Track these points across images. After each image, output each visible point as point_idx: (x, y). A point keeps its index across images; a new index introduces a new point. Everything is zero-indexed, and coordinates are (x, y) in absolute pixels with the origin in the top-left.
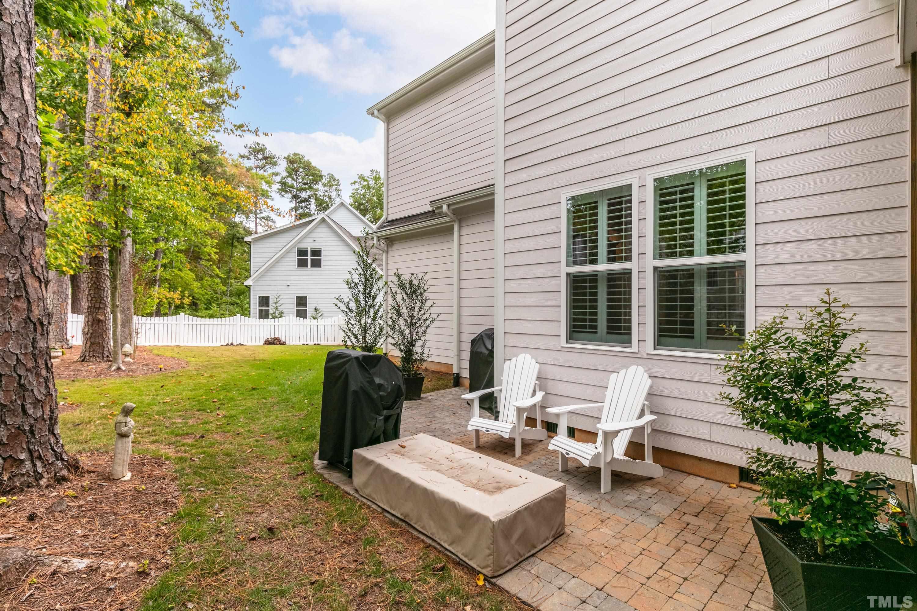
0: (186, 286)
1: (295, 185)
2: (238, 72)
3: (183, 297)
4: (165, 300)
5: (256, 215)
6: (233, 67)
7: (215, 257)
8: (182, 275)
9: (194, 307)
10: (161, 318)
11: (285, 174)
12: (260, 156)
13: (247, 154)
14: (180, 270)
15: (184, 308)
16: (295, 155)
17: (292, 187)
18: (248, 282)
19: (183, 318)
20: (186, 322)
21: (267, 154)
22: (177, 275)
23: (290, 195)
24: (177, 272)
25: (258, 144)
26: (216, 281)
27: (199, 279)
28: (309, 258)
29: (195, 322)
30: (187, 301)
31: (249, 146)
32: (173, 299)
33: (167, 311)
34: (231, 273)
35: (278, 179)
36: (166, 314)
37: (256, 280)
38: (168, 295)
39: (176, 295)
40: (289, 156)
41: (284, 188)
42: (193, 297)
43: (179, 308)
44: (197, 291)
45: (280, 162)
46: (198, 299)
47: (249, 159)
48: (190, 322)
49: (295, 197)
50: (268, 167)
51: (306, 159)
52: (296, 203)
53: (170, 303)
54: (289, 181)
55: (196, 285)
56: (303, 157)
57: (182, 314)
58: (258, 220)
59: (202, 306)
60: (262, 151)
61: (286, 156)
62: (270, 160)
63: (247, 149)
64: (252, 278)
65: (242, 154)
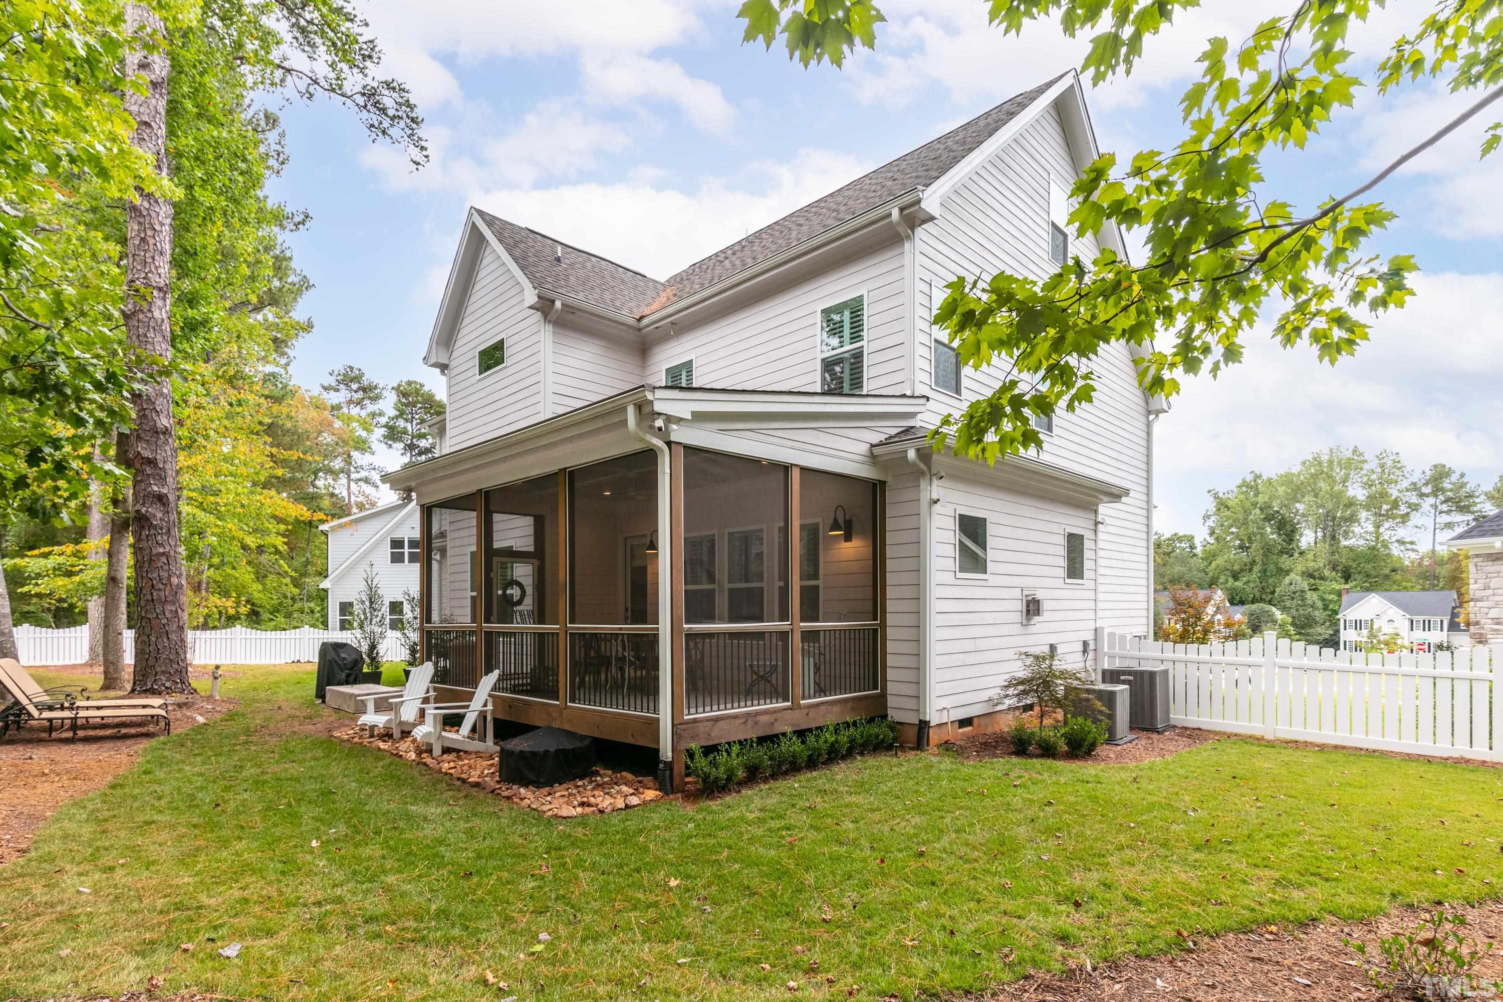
0: (241, 590)
1: (409, 428)
2: (312, 291)
3: (238, 603)
4: (215, 610)
5: (349, 476)
6: (305, 285)
7: (283, 548)
8: (237, 575)
9: (254, 618)
10: (208, 632)
11: (393, 413)
12: (355, 386)
13: (334, 384)
14: (234, 568)
15: (239, 618)
16: (409, 383)
17: (405, 432)
18: (325, 584)
19: (239, 631)
20: (243, 636)
21: (365, 382)
22: (229, 575)
23: (402, 445)
24: (229, 571)
25: (351, 368)
26: (284, 581)
27: (260, 577)
28: (406, 550)
29: (253, 636)
30: (243, 610)
31: (336, 373)
32: (226, 608)
33: (216, 623)
34: (309, 567)
35: (383, 420)
36: (215, 628)
37: (336, 581)
38: (219, 603)
39: (229, 603)
40: (399, 386)
41: (393, 434)
42: (253, 604)
43: (231, 620)
44: (256, 595)
45: (385, 393)
46: (260, 606)
47: (337, 390)
48: (248, 636)
49: (411, 447)
50: (367, 402)
51: (426, 389)
52: (412, 456)
53: (220, 613)
54: (401, 423)
55: (255, 588)
56: (422, 386)
57: (238, 627)
58: (352, 484)
59: (266, 616)
60: (357, 379)
61: (395, 385)
62: (369, 392)
63: (334, 378)
64: (329, 578)
65: (326, 384)
